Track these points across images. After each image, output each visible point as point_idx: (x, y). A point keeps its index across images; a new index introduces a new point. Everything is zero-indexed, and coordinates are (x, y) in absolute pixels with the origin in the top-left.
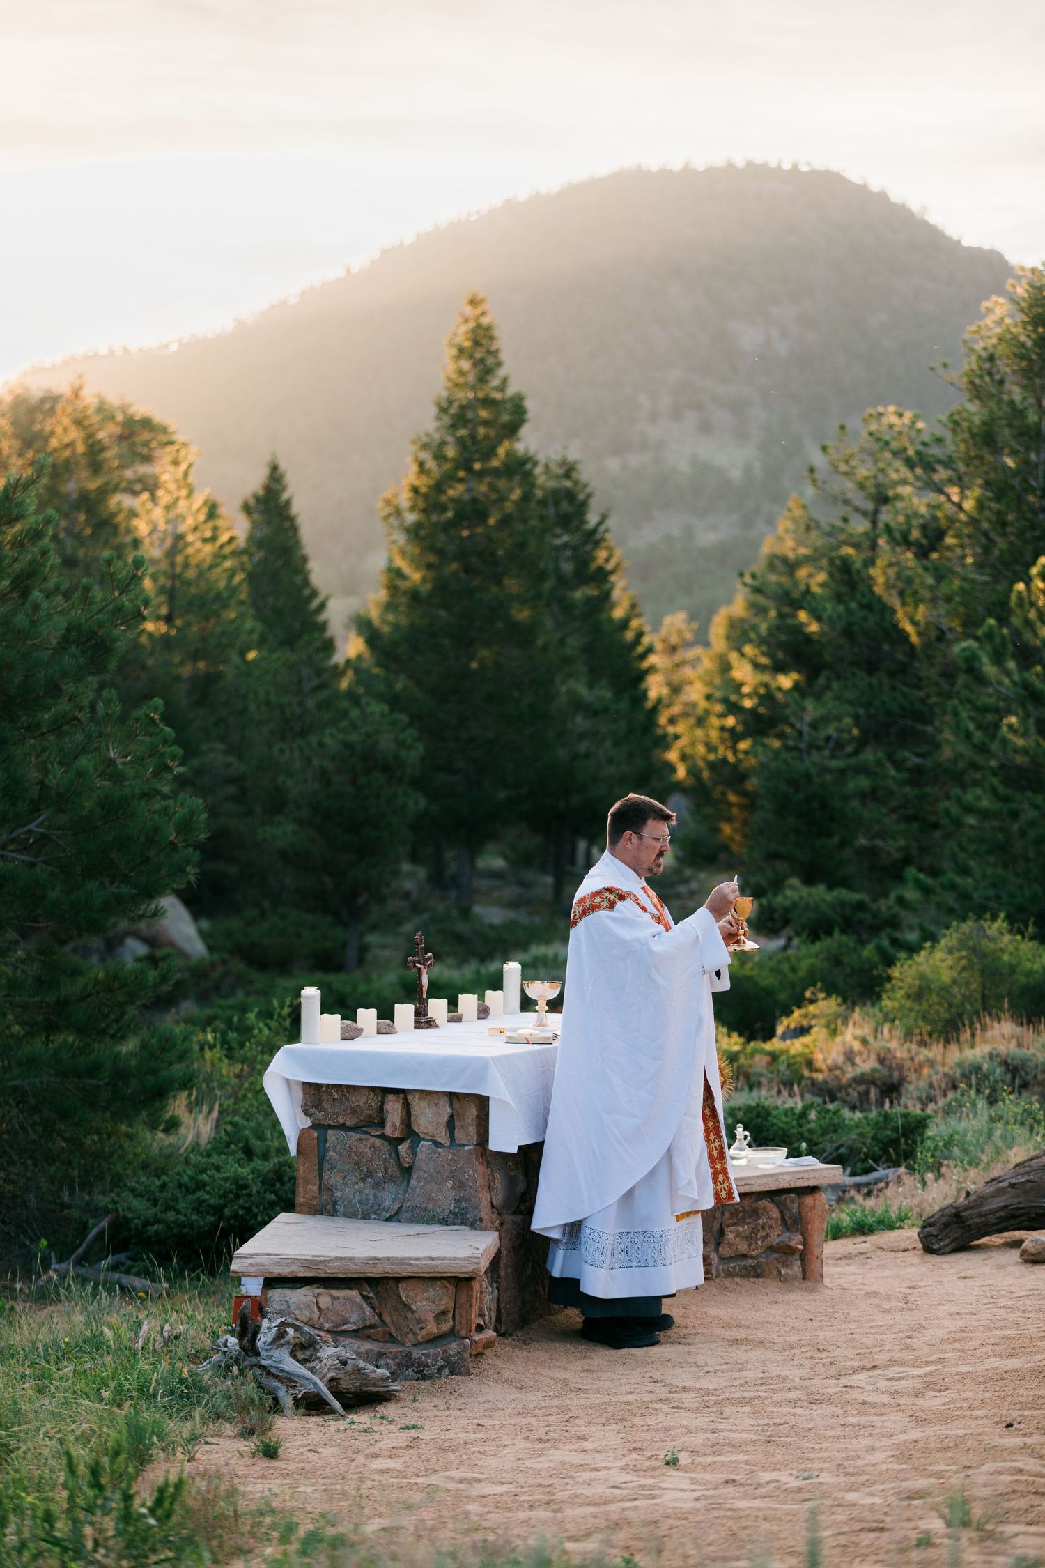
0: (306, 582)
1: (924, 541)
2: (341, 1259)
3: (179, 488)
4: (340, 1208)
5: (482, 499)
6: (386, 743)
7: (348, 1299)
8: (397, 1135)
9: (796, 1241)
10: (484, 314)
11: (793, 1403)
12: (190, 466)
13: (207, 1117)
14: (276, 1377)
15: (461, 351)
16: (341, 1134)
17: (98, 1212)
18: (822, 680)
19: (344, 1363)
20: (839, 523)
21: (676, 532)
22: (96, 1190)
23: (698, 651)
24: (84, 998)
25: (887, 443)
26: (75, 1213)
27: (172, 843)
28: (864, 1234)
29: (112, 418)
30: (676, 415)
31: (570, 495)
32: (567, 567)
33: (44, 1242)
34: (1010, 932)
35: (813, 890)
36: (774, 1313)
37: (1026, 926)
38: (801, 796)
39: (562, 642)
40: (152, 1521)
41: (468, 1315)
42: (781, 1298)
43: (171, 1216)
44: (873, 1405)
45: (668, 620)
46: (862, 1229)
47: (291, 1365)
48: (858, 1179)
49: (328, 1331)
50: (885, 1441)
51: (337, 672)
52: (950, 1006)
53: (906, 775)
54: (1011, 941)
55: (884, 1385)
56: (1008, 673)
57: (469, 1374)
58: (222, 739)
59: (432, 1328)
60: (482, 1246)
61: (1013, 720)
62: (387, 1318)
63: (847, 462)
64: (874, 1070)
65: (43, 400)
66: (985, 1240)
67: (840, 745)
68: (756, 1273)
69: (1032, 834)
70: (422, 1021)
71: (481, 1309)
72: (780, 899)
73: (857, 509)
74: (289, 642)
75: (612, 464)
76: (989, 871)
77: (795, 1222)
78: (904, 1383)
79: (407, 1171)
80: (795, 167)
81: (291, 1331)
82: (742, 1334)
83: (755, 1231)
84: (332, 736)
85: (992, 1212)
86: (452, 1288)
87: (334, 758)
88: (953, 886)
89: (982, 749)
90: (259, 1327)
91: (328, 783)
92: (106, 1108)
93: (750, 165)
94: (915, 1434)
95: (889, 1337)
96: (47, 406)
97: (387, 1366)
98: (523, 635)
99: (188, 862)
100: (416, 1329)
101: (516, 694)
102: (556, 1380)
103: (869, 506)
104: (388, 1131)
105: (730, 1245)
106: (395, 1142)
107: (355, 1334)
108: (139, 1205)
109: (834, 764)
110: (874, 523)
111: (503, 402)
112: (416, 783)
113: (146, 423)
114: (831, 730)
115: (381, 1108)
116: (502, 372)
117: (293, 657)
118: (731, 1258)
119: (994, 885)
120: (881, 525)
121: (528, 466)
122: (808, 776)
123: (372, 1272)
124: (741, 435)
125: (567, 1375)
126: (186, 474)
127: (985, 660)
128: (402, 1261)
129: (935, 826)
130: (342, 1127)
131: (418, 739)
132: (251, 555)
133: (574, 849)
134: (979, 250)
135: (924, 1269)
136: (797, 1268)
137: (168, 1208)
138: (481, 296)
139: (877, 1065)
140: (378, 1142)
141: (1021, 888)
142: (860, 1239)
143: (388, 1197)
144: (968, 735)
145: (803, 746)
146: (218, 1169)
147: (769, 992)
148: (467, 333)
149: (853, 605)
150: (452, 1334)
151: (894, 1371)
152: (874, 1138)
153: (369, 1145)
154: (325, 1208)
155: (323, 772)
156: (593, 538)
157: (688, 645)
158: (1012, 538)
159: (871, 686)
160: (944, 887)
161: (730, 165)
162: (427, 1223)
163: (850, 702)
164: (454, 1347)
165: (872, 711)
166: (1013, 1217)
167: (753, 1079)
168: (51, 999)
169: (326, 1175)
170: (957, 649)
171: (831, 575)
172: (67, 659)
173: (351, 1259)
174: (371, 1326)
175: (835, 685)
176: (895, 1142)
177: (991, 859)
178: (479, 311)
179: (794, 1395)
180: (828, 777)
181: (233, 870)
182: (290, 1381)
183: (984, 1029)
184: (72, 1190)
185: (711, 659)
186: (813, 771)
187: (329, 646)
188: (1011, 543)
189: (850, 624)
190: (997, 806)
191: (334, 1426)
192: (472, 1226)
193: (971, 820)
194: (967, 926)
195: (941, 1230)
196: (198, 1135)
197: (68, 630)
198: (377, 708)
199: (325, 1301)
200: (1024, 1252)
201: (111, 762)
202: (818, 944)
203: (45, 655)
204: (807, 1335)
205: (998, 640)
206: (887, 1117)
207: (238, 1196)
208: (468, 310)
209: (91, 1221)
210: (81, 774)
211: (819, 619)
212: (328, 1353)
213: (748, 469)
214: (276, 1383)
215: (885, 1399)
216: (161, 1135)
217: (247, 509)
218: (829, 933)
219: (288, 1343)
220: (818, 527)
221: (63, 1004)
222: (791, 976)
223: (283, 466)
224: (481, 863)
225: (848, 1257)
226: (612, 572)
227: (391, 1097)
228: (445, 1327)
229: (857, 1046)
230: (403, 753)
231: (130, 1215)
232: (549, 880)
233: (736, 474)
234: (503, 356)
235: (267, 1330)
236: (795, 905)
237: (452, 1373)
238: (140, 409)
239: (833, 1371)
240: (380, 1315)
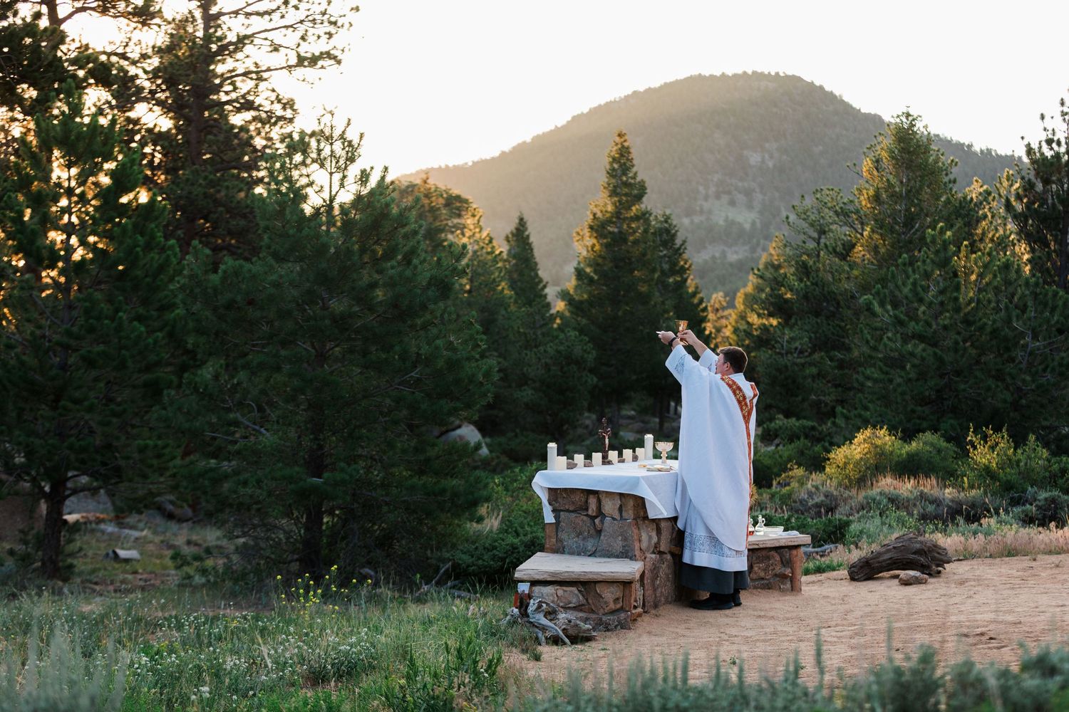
0: (537, 275)
1: (844, 252)
2: (568, 572)
3: (475, 228)
4: (566, 550)
5: (624, 232)
6: (578, 350)
7: (571, 592)
8: (594, 514)
9: (788, 571)
10: (625, 141)
11: (790, 641)
12: (481, 217)
13: (496, 518)
14: (536, 627)
15: (614, 159)
16: (567, 514)
17: (444, 561)
18: (793, 321)
19: (570, 621)
20: (801, 244)
21: (717, 255)
22: (444, 550)
23: (730, 311)
24: (438, 457)
25: (826, 203)
26: (434, 562)
27: (481, 383)
28: (820, 573)
29: (442, 196)
30: (718, 197)
31: (668, 231)
32: (666, 267)
33: (418, 576)
34: (890, 435)
35: (790, 420)
36: (778, 605)
37: (897, 433)
38: (783, 376)
39: (663, 303)
40: (486, 675)
41: (630, 601)
42: (781, 599)
43: (480, 562)
44: (830, 642)
45: (714, 296)
46: (819, 570)
47: (544, 621)
48: (816, 549)
49: (562, 607)
50: (836, 656)
51: (553, 318)
52: (860, 471)
53: (836, 364)
54: (890, 440)
55: (834, 634)
56: (887, 312)
57: (630, 629)
58: (496, 350)
59: (612, 606)
60: (637, 568)
61: (890, 335)
62: (590, 601)
63: (805, 214)
64: (822, 501)
65: (408, 187)
66: (880, 575)
67: (801, 352)
68: (768, 587)
69: (900, 390)
70: (606, 461)
71: (636, 598)
72: (773, 424)
73: (810, 237)
74: (529, 303)
75: (686, 221)
76: (878, 409)
77: (788, 563)
78: (844, 633)
79: (599, 532)
80: (777, 74)
81: (544, 605)
82: (763, 613)
83: (768, 566)
84: (551, 347)
85: (884, 561)
86: (622, 587)
87: (551, 358)
88: (860, 416)
89: (875, 349)
90: (529, 604)
91: (549, 370)
92: (448, 511)
93: (754, 73)
94: (850, 653)
95: (835, 615)
96: (410, 189)
97: (590, 624)
98: (644, 299)
99: (489, 391)
100: (604, 606)
101: (641, 328)
102: (673, 632)
103: (815, 235)
104: (590, 512)
105: (756, 573)
106: (593, 518)
107: (574, 608)
108: (465, 557)
109: (799, 360)
110: (818, 243)
111: (635, 184)
112: (591, 371)
113: (458, 198)
114: (797, 344)
115: (587, 502)
116: (634, 170)
117: (531, 310)
118: (756, 580)
119: (881, 416)
120: (822, 245)
121: (647, 215)
122: (786, 367)
123: (583, 578)
124: (750, 207)
125: (678, 630)
126: (479, 221)
127: (876, 305)
128: (597, 573)
129: (850, 389)
130: (568, 511)
131: (593, 349)
132: (509, 262)
133: (669, 405)
134: (870, 114)
135: (851, 588)
136: (788, 585)
137: (479, 559)
138: (624, 132)
139: (824, 499)
140: (585, 518)
141: (894, 417)
142: (818, 575)
143: (590, 545)
144: (868, 342)
145: (784, 352)
146: (503, 540)
147: (769, 468)
148: (616, 150)
149: (808, 283)
150: (622, 609)
151: (838, 629)
152: (824, 531)
153: (581, 520)
154: (559, 550)
155: (547, 364)
156: (678, 252)
157: (724, 308)
158: (888, 247)
159: (817, 323)
160: (855, 416)
161: (745, 73)
162: (609, 557)
163: (806, 331)
164: (623, 615)
165: (818, 335)
166: (895, 563)
167: (762, 506)
168: (422, 457)
169: (560, 534)
170: (861, 300)
171: (797, 269)
172: (430, 293)
173: (573, 572)
174: (583, 605)
175: (799, 323)
176: (834, 533)
177: (879, 403)
178: (622, 140)
179: (790, 638)
180: (796, 368)
181: (501, 414)
182: (544, 629)
183: (877, 481)
184: (432, 551)
185: (736, 314)
186: (789, 364)
187: (548, 306)
188: (887, 249)
189: (807, 293)
190: (882, 376)
191: (566, 650)
192: (631, 559)
193: (869, 384)
194: (868, 432)
195: (859, 570)
196: (492, 526)
197: (431, 279)
198: (573, 334)
199: (560, 592)
200: (900, 580)
201: (451, 343)
202: (793, 444)
203: (419, 291)
204: (795, 614)
205: (882, 295)
206: (830, 521)
207: (513, 553)
208: (618, 139)
209: (442, 565)
210: (437, 348)
211: (791, 290)
212: (562, 616)
213: (753, 223)
214: (537, 630)
215: (835, 639)
216: (475, 525)
217: (507, 239)
218: (799, 438)
219: (543, 611)
220: (791, 246)
221: (428, 460)
222: (779, 460)
223: (526, 219)
224: (624, 412)
225: (813, 582)
226: (688, 269)
227: (591, 496)
228: (618, 606)
229: (813, 490)
230: (586, 356)
231: (460, 562)
232: (657, 420)
233: (747, 226)
234: (635, 162)
235: (533, 605)
236: (780, 428)
237: (622, 628)
238: (455, 191)
239: (808, 628)
240: (587, 600)
